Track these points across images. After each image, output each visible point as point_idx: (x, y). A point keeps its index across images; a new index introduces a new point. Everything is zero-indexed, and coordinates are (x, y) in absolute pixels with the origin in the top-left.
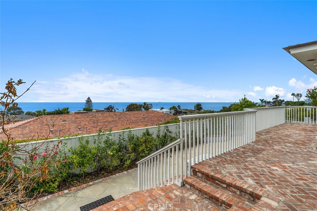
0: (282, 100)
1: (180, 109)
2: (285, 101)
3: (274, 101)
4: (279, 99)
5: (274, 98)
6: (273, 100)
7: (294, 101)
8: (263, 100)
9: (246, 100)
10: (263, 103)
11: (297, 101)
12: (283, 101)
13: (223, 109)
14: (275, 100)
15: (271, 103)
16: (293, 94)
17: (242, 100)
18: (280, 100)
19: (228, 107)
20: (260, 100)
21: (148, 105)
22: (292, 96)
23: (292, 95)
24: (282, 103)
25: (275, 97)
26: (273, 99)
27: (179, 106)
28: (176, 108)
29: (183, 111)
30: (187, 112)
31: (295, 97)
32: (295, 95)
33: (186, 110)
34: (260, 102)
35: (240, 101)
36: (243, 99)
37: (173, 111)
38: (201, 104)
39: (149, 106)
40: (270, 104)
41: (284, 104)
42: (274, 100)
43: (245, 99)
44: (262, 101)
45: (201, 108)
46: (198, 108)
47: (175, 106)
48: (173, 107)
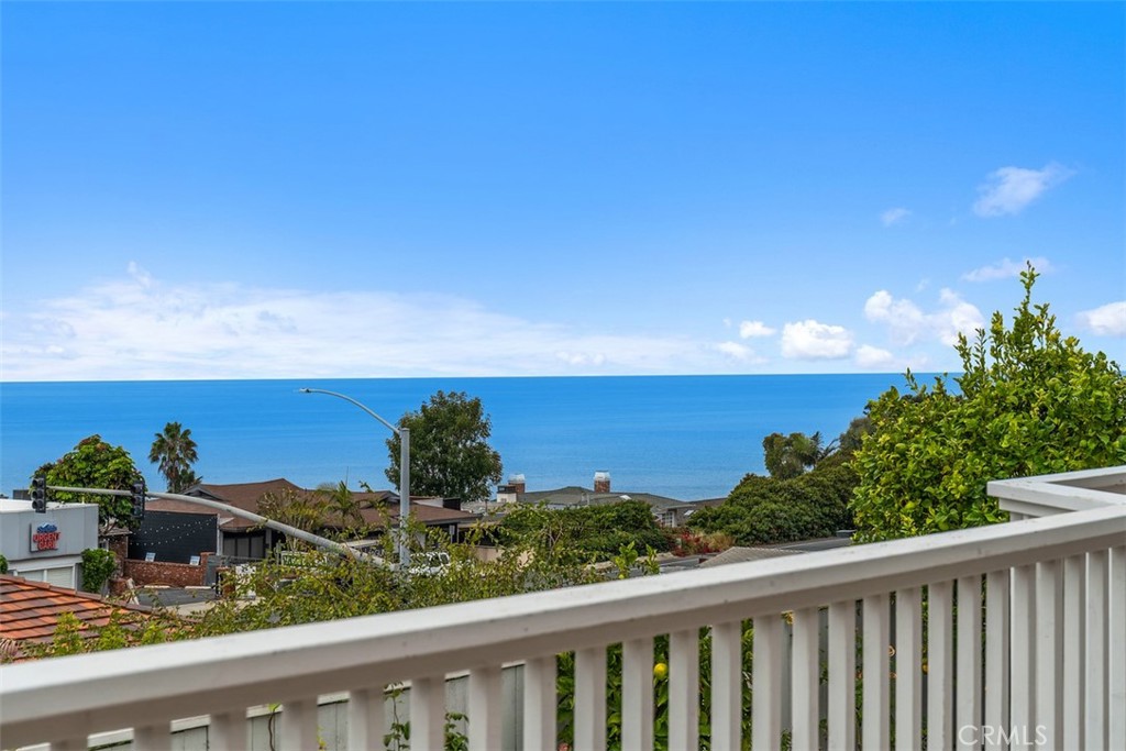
1: (181, 480)
9: (1039, 344)
13: (772, 464)
17: (997, 333)
19: (830, 442)
27: (174, 446)
28: (126, 477)
29: (230, 514)
30: (279, 536)
33: (274, 494)
35: (965, 353)
36: (1009, 326)
37: (79, 525)
38: (475, 408)
43: (1026, 324)
45: (481, 467)
46: (432, 461)
47: (107, 448)
48: (87, 458)
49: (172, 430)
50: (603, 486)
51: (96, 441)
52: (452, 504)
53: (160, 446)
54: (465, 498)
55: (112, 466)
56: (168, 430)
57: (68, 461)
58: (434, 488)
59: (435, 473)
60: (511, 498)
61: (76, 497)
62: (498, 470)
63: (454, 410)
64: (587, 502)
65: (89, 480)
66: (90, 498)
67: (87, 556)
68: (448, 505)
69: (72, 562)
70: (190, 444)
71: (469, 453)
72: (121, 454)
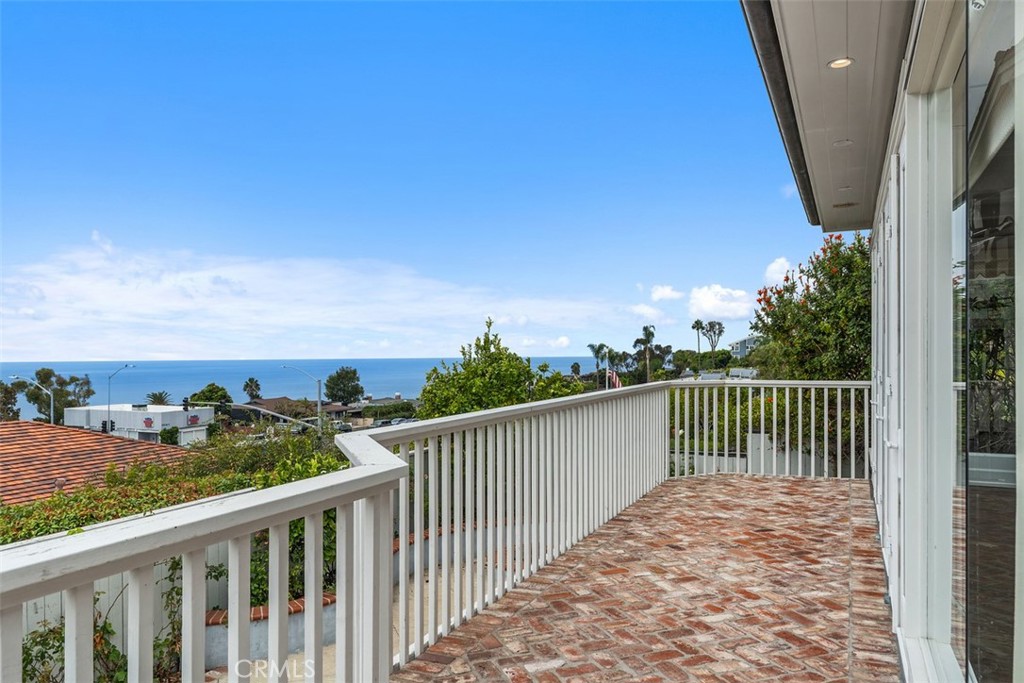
0: (663, 346)
1: (254, 397)
2: (674, 350)
3: (639, 353)
4: (655, 342)
5: (640, 338)
6: (635, 346)
7: (702, 352)
8: (602, 347)
10: (602, 360)
11: (710, 349)
12: (668, 350)
14: (643, 347)
15: (630, 361)
16: (698, 325)
18: (658, 347)
20: (591, 346)
21: (62, 383)
22: (695, 330)
23: (693, 327)
24: (663, 359)
25: (641, 336)
26: (638, 342)
27: (252, 386)
31: (704, 334)
32: (703, 328)
34: (590, 354)
35: (464, 354)
38: (355, 372)
39: (70, 388)
40: (627, 366)
41: (669, 362)
42: (638, 349)
44: (597, 350)
45: (357, 391)
46: (340, 390)
47: (218, 387)
48: (210, 391)
49: (251, 380)
50: (399, 397)
51: (214, 384)
52: (345, 404)
53: (247, 386)
54: (351, 402)
55: (219, 393)
56: (250, 380)
57: (203, 392)
58: (340, 399)
59: (340, 393)
60: (367, 402)
61: (206, 405)
62: (362, 392)
63: (347, 372)
64: (393, 402)
65: (210, 399)
66: (211, 405)
67: (210, 425)
68: (343, 404)
69: (204, 428)
70: (258, 385)
71: (353, 387)
72: (223, 389)
